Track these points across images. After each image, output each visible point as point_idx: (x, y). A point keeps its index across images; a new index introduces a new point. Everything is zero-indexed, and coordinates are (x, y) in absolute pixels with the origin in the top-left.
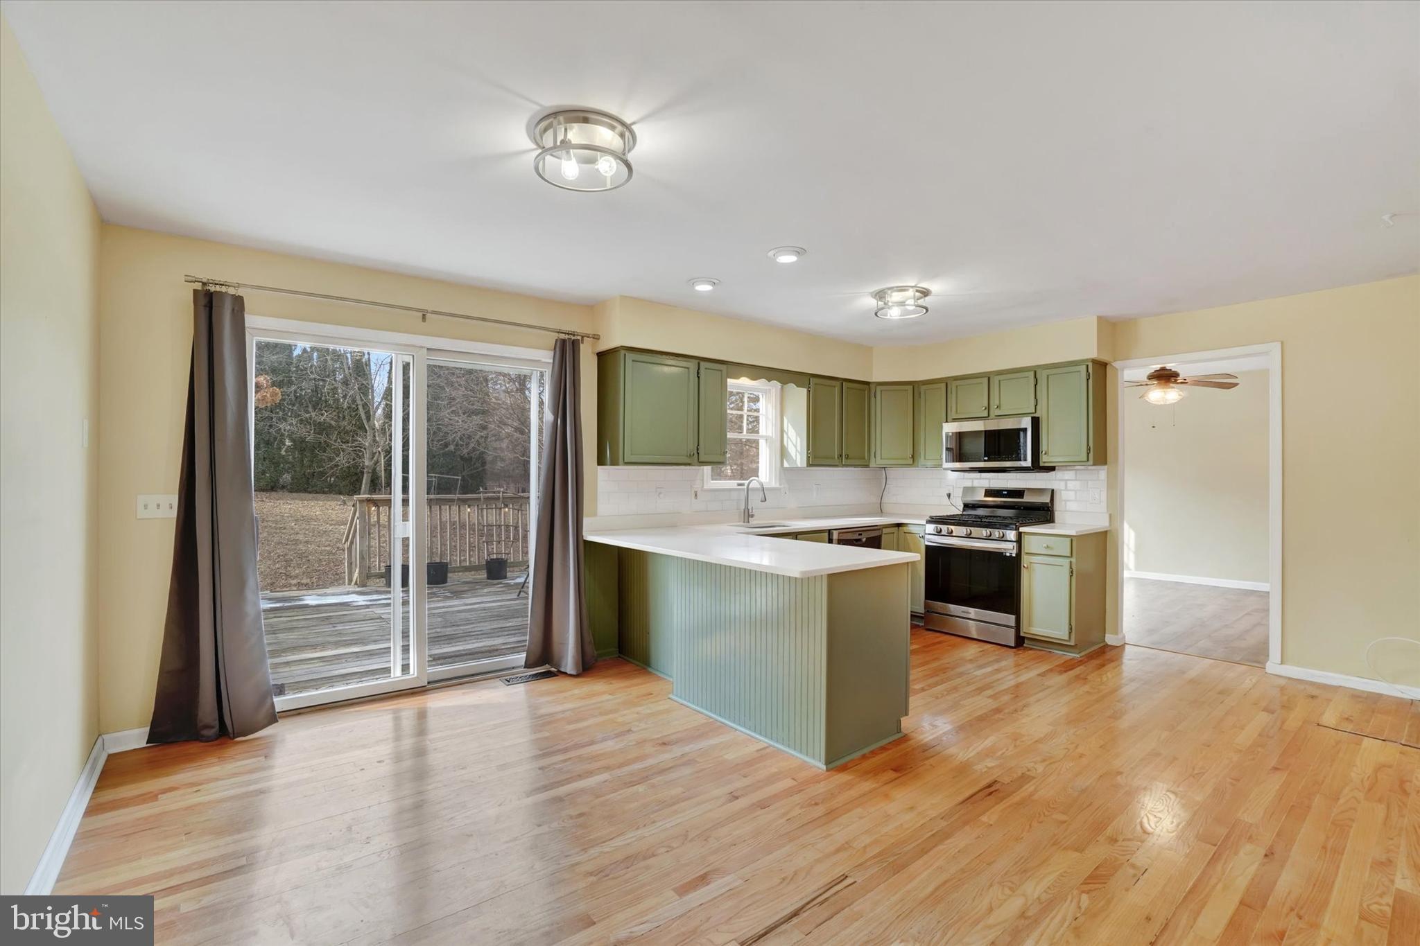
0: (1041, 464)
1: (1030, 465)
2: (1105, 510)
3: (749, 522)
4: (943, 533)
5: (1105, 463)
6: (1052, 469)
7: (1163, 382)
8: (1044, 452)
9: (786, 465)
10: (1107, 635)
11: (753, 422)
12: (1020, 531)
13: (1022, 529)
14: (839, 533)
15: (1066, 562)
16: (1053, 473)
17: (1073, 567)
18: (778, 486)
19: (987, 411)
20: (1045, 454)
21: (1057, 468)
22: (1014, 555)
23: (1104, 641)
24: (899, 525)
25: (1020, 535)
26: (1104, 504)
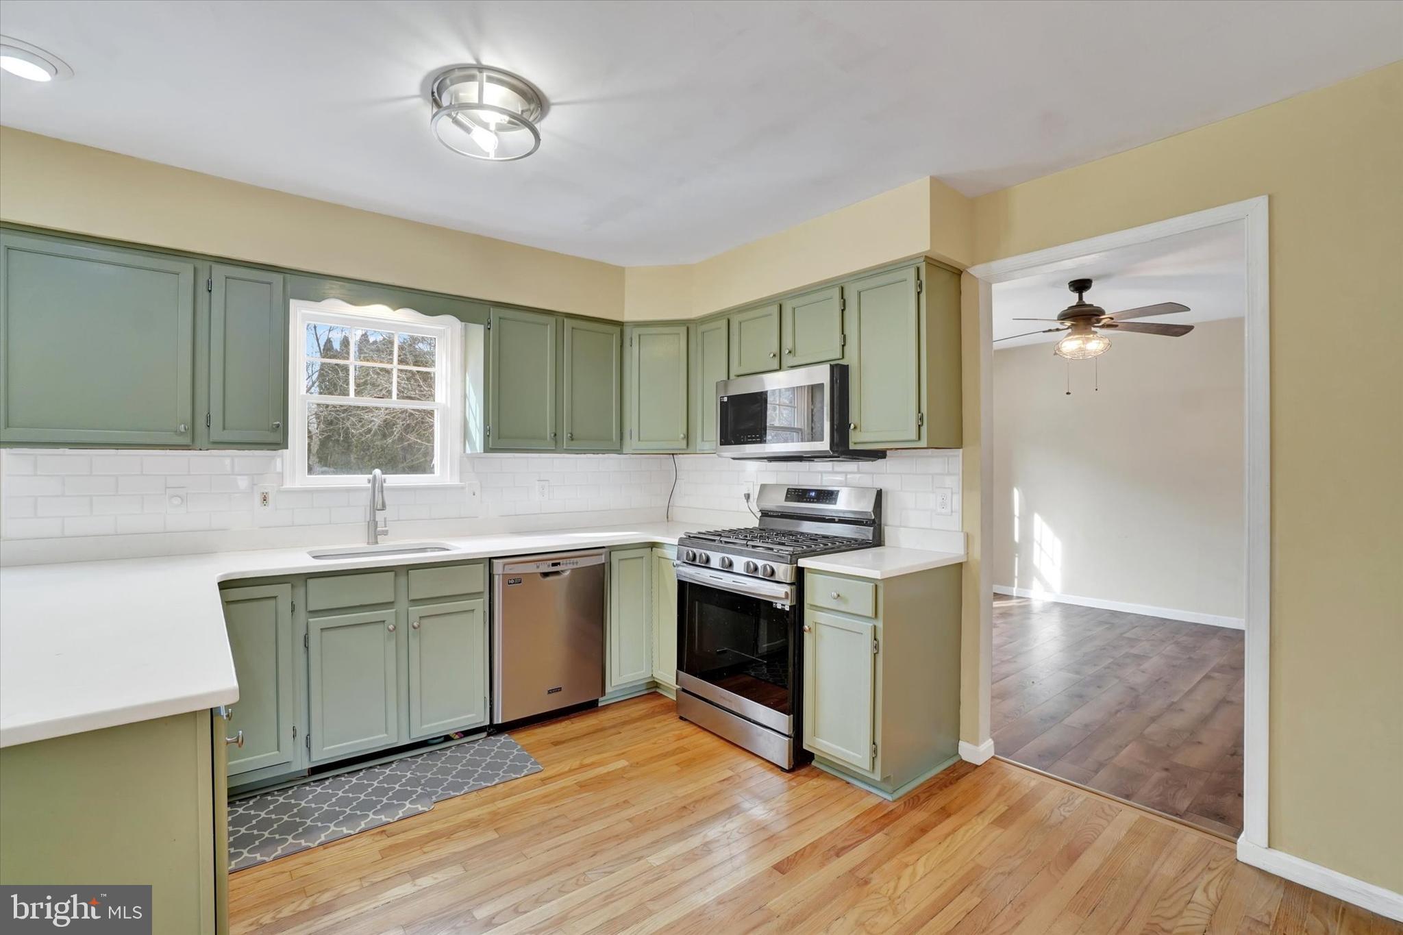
0: (852, 447)
1: (828, 448)
2: (958, 527)
3: (377, 543)
4: (697, 562)
5: (959, 445)
6: (879, 454)
7: (1082, 323)
8: (852, 426)
9: (468, 451)
10: (961, 743)
11: (416, 381)
12: (800, 565)
13: (802, 563)
14: (505, 565)
15: (869, 625)
16: (880, 462)
17: (878, 637)
18: (456, 481)
19: (777, 359)
20: (855, 428)
21: (888, 453)
22: (787, 608)
23: (958, 753)
24: (653, 545)
25: (800, 572)
26: (957, 517)
